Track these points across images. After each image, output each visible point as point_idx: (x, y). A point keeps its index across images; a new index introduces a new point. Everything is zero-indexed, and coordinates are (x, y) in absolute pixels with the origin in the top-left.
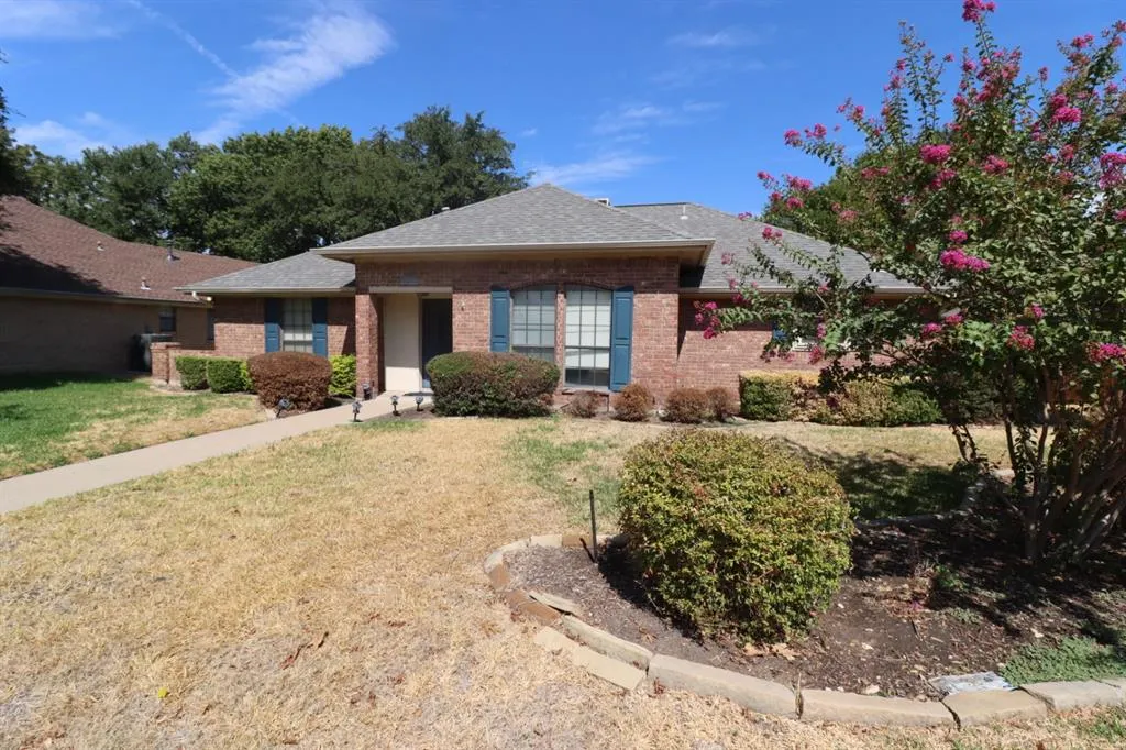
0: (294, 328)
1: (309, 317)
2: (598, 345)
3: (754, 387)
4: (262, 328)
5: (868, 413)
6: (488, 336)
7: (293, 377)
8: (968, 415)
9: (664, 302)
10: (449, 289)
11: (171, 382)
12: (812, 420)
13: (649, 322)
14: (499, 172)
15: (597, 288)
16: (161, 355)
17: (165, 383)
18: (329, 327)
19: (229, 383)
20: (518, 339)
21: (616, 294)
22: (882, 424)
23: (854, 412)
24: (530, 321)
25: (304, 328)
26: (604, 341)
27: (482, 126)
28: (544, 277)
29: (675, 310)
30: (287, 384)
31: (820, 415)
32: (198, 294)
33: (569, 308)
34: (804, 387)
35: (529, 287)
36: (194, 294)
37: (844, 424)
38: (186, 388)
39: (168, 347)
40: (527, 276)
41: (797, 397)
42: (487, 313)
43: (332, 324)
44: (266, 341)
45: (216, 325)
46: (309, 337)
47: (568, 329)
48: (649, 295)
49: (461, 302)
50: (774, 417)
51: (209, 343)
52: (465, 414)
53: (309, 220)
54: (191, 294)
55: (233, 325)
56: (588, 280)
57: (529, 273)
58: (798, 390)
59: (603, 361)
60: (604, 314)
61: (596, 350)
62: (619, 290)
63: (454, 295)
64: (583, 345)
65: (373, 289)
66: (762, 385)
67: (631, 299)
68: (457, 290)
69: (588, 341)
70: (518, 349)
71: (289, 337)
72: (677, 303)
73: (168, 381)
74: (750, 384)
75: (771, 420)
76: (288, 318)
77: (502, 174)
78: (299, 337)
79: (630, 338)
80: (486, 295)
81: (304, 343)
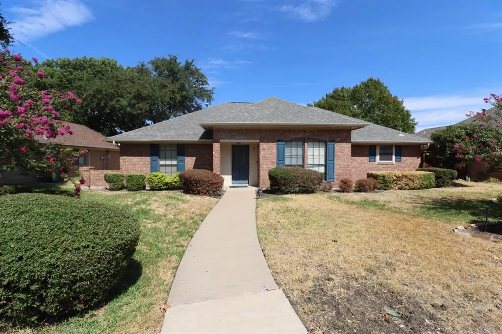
0: (165, 158)
1: (175, 153)
2: (320, 163)
3: (381, 178)
4: (148, 159)
5: (416, 185)
6: (275, 161)
8: (442, 184)
9: (346, 146)
10: (258, 141)
11: (91, 187)
12: (399, 189)
13: (341, 154)
14: (201, 86)
15: (319, 141)
16: (85, 173)
17: (88, 188)
18: (186, 158)
19: (139, 186)
20: (287, 162)
21: (328, 143)
22: (419, 189)
23: (412, 185)
24: (292, 154)
25: (171, 158)
26: (323, 162)
27: (193, 65)
28: (299, 136)
29: (350, 149)
30: (212, 184)
31: (402, 187)
32: (116, 142)
33: (308, 149)
34: (397, 177)
35: (292, 141)
36: (114, 142)
37: (409, 190)
38: (111, 189)
39: (90, 169)
40: (292, 136)
41: (395, 180)
42: (275, 151)
43: (188, 156)
44: (151, 166)
45: (121, 158)
46: (175, 162)
47: (309, 157)
48: (341, 144)
49: (263, 146)
50: (387, 188)
51: (118, 168)
54: (112, 142)
55: (131, 157)
56: (317, 138)
57: (293, 134)
58: (395, 178)
59: (322, 170)
60: (322, 151)
61: (319, 165)
63: (260, 144)
64: (314, 163)
65: (221, 141)
66: (384, 176)
67: (334, 145)
68: (263, 140)
69: (316, 162)
70: (287, 165)
71: (162, 162)
72: (350, 147)
73: (89, 187)
74: (379, 176)
75: (386, 190)
76: (162, 154)
77: (202, 87)
78: (168, 162)
79: (334, 160)
80: (274, 143)
81: (171, 165)
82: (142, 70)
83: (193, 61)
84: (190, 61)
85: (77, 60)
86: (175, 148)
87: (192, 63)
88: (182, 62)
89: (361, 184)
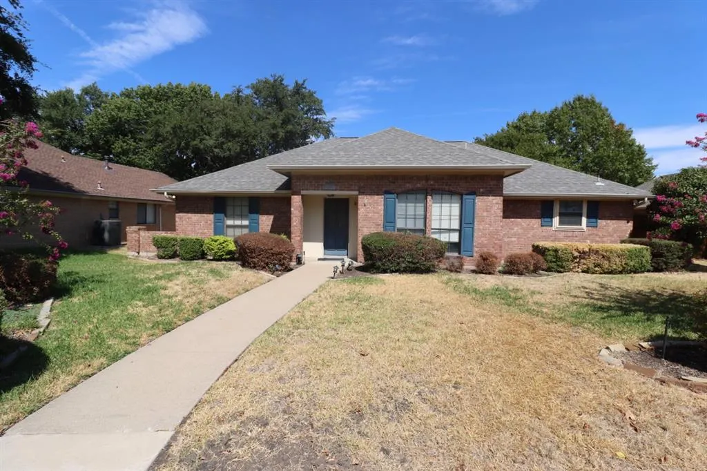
0: (234, 217)
1: (246, 210)
2: (452, 228)
3: (551, 253)
4: (211, 217)
5: (615, 267)
6: (381, 222)
7: (276, 250)
8: (664, 267)
9: (494, 201)
10: (356, 193)
11: (141, 253)
12: (583, 272)
13: (485, 214)
14: (315, 117)
15: (451, 193)
16: (134, 235)
17: (137, 254)
18: (260, 216)
19: (195, 254)
20: (400, 224)
21: (465, 197)
22: (621, 272)
23: (607, 266)
24: (407, 213)
25: (242, 217)
26: (456, 225)
27: (305, 88)
28: (419, 185)
29: (501, 206)
30: (273, 254)
31: (588, 269)
32: (168, 194)
33: (434, 205)
34: (579, 252)
35: (408, 192)
36: (166, 193)
37: (601, 273)
38: (160, 257)
39: (139, 229)
40: (408, 185)
41: (575, 258)
42: (381, 207)
43: (263, 214)
44: (215, 225)
45: (177, 215)
46: (246, 223)
47: (433, 218)
48: (485, 197)
49: (364, 200)
50: (562, 270)
51: (172, 228)
52: (392, 272)
53: (196, 145)
54: (163, 194)
55: (190, 215)
56: (447, 188)
57: (409, 183)
58: (576, 254)
59: (455, 238)
60: (456, 209)
61: (450, 230)
62: (467, 194)
63: (360, 197)
64: (442, 227)
65: (303, 192)
66: (556, 251)
67: (474, 200)
68: (362, 193)
69: (445, 225)
70: (399, 230)
71: (230, 222)
72: (502, 203)
73: (139, 253)
74: (549, 250)
75: (561, 272)
76: (229, 210)
77: (317, 118)
78: (238, 222)
79: (473, 223)
80: (380, 197)
81: (242, 227)
82: (238, 98)
83: (304, 81)
84: (300, 82)
85: (160, 87)
86: (246, 203)
87: (303, 84)
88: (290, 84)
89: (511, 262)
